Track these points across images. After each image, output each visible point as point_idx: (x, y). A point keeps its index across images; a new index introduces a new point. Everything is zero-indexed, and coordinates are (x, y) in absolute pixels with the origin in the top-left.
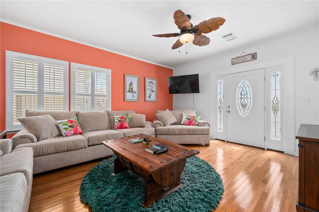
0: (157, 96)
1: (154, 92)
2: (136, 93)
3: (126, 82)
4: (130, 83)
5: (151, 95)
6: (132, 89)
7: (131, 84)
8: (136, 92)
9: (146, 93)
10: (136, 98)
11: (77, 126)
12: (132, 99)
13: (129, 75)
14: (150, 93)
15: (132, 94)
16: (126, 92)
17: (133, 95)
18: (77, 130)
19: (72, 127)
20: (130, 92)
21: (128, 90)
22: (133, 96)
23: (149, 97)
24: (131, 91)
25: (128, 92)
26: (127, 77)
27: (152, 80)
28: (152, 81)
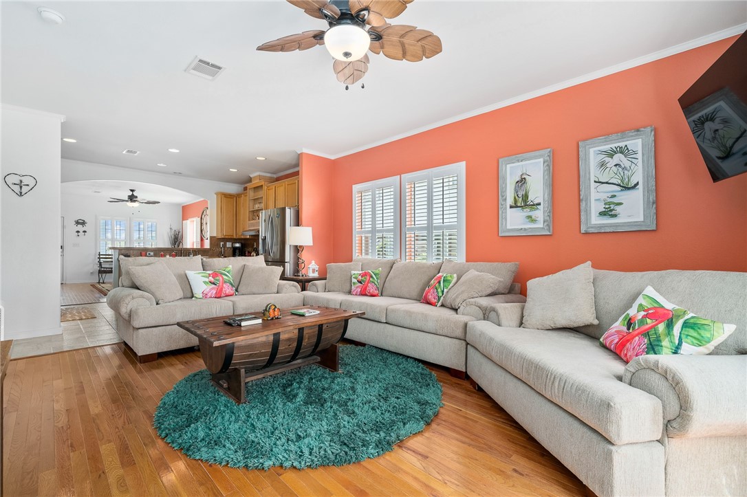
0: (657, 203)
1: (640, 186)
2: (541, 207)
3: (505, 179)
4: (518, 179)
5: (621, 204)
6: (526, 197)
7: (522, 181)
8: (539, 204)
9: (588, 199)
10: (540, 225)
11: (368, 283)
12: (525, 229)
13: (514, 157)
14: (614, 196)
15: (527, 212)
16: (506, 208)
17: (530, 214)
18: (365, 289)
19: (360, 282)
20: (517, 207)
21: (510, 201)
22: (530, 217)
23: (607, 213)
24: (523, 202)
25: (511, 207)
26: (508, 166)
27: (622, 138)
28: (622, 144)
